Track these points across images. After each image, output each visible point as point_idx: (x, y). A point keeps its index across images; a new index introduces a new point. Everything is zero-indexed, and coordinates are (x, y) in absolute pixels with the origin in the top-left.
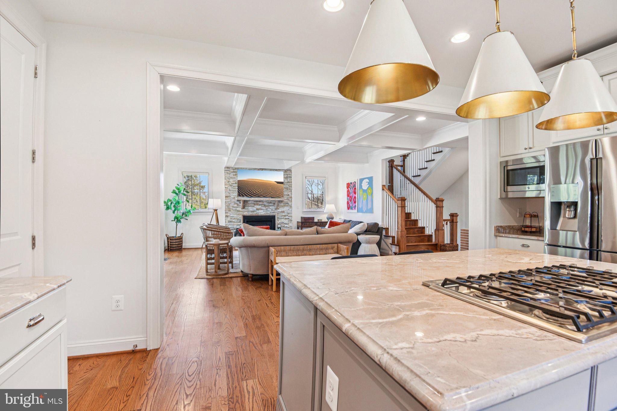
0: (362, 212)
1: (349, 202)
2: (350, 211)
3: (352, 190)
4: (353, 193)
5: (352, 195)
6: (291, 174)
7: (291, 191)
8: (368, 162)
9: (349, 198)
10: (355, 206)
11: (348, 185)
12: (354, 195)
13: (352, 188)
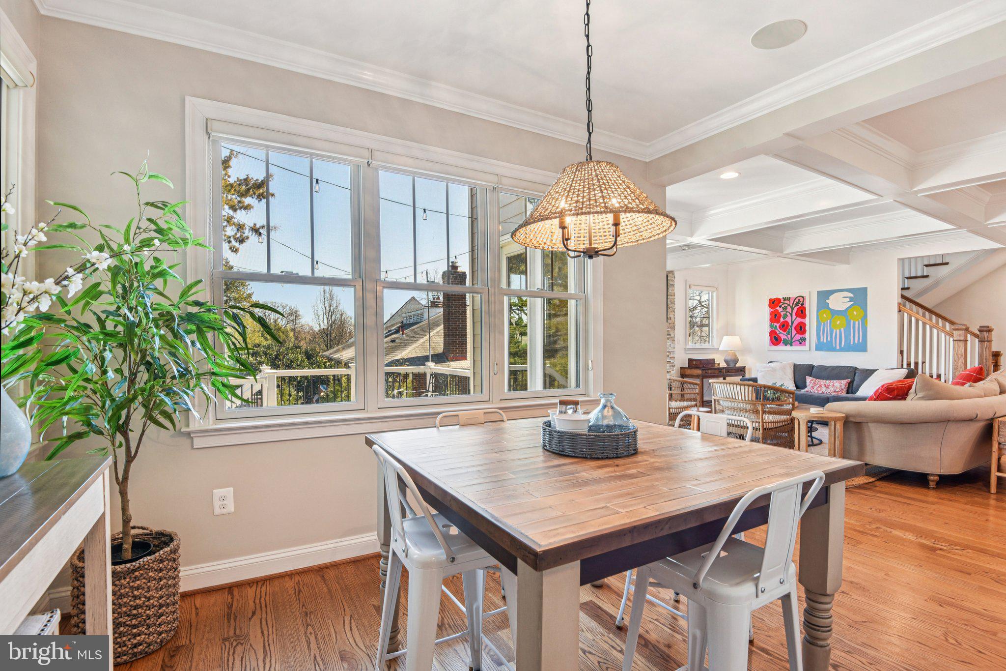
0: (833, 349)
1: (779, 331)
2: (781, 347)
3: (789, 309)
4: (794, 317)
5: (788, 319)
6: (673, 279)
7: (674, 311)
8: (848, 263)
9: (778, 325)
10: (805, 340)
11: (774, 303)
12: (799, 320)
13: (789, 307)
